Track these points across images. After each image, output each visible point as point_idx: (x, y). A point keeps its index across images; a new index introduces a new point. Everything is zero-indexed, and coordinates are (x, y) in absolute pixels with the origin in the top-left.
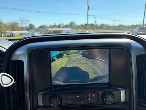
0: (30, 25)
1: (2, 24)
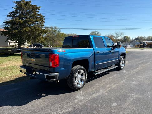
0: (125, 37)
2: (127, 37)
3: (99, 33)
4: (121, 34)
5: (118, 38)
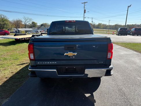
0: (33, 23)
2: (35, 23)
3: (6, 16)
4: (30, 20)
5: (27, 24)
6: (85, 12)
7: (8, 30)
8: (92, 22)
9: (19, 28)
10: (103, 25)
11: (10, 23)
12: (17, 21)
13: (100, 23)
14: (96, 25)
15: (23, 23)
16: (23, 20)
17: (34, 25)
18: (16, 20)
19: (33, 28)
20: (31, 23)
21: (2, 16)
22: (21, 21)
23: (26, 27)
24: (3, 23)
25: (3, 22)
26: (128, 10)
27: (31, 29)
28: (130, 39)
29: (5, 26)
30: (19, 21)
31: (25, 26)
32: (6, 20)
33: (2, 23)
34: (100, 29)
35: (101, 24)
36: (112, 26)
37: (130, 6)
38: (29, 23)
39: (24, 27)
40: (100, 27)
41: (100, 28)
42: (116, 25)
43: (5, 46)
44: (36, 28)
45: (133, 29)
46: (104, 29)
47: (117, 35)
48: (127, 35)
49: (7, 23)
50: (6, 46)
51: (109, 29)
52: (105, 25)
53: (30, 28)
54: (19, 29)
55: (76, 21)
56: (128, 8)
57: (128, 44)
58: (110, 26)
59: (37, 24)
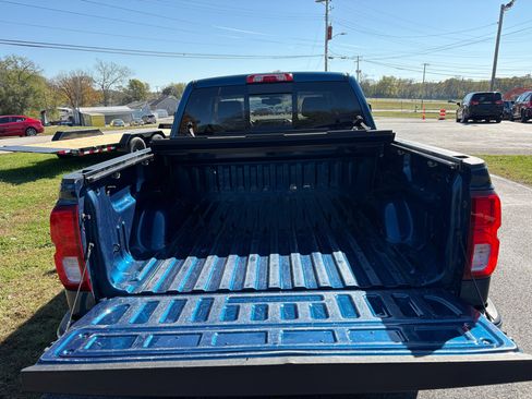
0: (133, 84)
1: (40, 83)
2: (141, 84)
3: (31, 64)
4: (121, 71)
5: (113, 88)
6: (329, 37)
7: (43, 113)
8: (358, 72)
9: (82, 105)
10: (401, 83)
11: (50, 86)
12: (75, 80)
13: (388, 76)
14: (371, 84)
15: (97, 87)
16: (97, 75)
17: (136, 93)
18: (69, 76)
19: (135, 104)
20: (126, 85)
21: (20, 64)
22: (90, 80)
23: (110, 100)
24: (24, 89)
25: (23, 83)
26: (500, 23)
27: (125, 108)
28: (516, 136)
29: (31, 99)
30: (81, 79)
31: (106, 98)
32: (35, 78)
33: (18, 89)
34: (388, 100)
35: (391, 79)
36: (436, 84)
37: (509, 5)
38: (119, 85)
39: (102, 99)
40: (388, 92)
41: (389, 96)
42: (450, 83)
43: (13, 183)
44: (145, 105)
45: (524, 95)
46: (404, 97)
47: (458, 121)
48: (498, 122)
49: (36, 87)
50: (18, 184)
51: (425, 98)
52: (410, 85)
53: (123, 104)
54: (82, 110)
55: (295, 74)
56: (502, 13)
57: (513, 160)
58: (427, 86)
59: (148, 88)
